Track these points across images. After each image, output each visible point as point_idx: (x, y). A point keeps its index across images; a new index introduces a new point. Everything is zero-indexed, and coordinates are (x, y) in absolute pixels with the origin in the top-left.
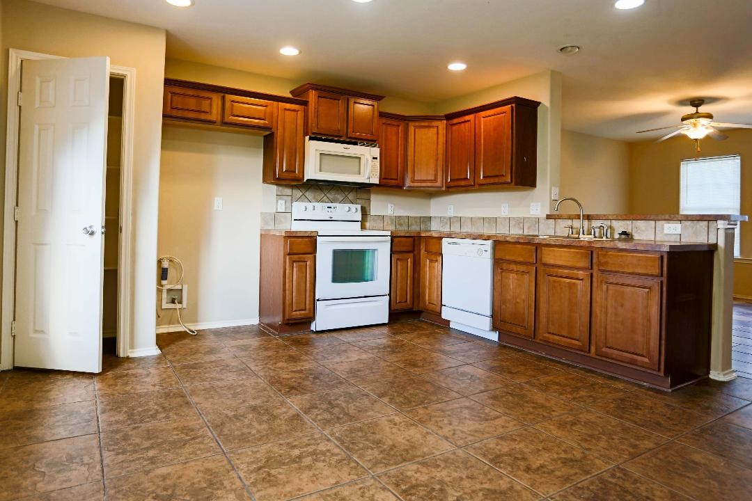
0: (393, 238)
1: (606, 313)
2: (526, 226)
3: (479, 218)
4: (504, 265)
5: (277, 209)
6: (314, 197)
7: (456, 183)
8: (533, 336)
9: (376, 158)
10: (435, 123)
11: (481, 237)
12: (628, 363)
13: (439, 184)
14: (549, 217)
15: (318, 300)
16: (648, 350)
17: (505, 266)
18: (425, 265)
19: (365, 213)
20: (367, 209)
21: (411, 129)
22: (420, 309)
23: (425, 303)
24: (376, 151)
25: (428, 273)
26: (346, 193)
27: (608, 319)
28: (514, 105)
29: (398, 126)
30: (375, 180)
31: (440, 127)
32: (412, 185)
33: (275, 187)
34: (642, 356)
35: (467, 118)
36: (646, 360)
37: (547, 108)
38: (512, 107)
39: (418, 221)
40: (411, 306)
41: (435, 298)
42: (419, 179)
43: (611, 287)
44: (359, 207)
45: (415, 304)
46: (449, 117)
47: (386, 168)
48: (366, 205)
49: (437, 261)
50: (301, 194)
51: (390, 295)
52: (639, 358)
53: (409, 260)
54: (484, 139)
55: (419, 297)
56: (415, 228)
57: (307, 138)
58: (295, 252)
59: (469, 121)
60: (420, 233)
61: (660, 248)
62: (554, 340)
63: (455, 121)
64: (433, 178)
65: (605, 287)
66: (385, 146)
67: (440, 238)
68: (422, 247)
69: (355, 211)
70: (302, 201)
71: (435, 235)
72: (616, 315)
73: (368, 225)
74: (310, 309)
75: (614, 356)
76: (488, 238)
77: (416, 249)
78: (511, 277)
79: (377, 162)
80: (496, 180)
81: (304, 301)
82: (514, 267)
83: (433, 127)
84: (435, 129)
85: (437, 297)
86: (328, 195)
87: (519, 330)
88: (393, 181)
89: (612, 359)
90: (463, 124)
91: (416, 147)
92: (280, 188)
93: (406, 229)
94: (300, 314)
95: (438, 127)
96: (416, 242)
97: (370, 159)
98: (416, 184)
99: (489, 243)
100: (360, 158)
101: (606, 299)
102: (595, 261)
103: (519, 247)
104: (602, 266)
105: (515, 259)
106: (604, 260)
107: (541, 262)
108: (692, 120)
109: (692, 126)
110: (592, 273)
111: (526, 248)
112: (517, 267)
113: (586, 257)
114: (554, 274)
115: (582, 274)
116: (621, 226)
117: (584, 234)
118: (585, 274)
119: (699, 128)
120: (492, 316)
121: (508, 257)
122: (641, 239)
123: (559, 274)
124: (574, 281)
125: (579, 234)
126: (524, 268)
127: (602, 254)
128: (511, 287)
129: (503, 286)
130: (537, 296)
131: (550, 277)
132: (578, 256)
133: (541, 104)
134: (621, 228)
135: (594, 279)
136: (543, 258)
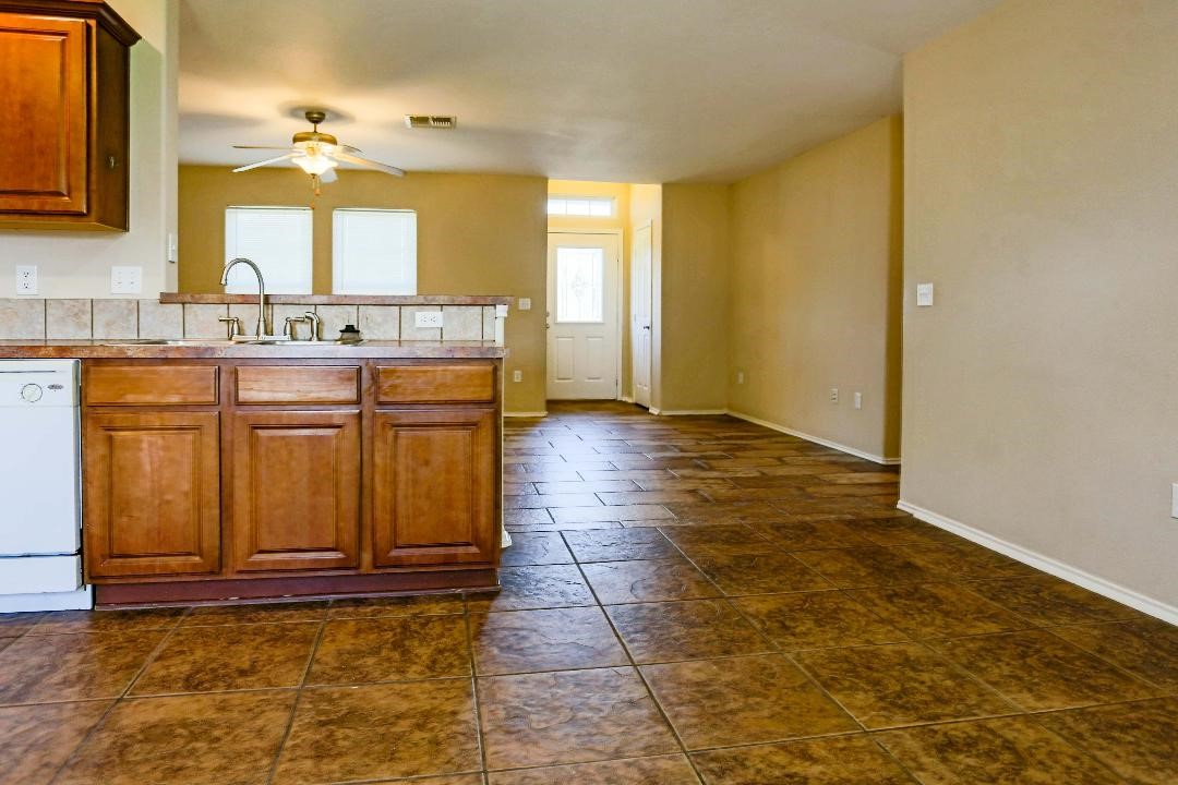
1: (395, 483)
2: (100, 319)
4: (121, 416)
8: (218, 569)
11: (31, 351)
12: (439, 565)
14: (166, 299)
16: (476, 530)
17: (120, 419)
27: (400, 494)
28: (92, 22)
34: (468, 544)
36: (474, 549)
38: (89, 28)
43: (403, 433)
52: (461, 550)
61: (494, 354)
65: (391, 434)
72: (415, 482)
75: (414, 561)
76: (62, 352)
78: (145, 445)
82: (154, 419)
89: (411, 566)
99: (67, 366)
101: (394, 457)
102: (365, 386)
103: (167, 371)
104: (386, 394)
105: (156, 401)
106: (390, 383)
107: (233, 399)
108: (310, 143)
109: (308, 153)
110: (361, 412)
111: (189, 372)
112: (162, 419)
113: (350, 379)
114: (273, 422)
115: (340, 415)
116: (337, 317)
117: (266, 333)
118: (347, 416)
119: (319, 156)
120: (80, 552)
121: (130, 398)
122: (375, 338)
123: (285, 421)
124: (320, 432)
125: (258, 334)
126: (186, 419)
127: (385, 371)
128: (148, 468)
129: (115, 469)
130: (223, 479)
131: (259, 431)
132: (331, 378)
133: (139, 42)
134: (336, 320)
135: (365, 422)
136: (240, 392)
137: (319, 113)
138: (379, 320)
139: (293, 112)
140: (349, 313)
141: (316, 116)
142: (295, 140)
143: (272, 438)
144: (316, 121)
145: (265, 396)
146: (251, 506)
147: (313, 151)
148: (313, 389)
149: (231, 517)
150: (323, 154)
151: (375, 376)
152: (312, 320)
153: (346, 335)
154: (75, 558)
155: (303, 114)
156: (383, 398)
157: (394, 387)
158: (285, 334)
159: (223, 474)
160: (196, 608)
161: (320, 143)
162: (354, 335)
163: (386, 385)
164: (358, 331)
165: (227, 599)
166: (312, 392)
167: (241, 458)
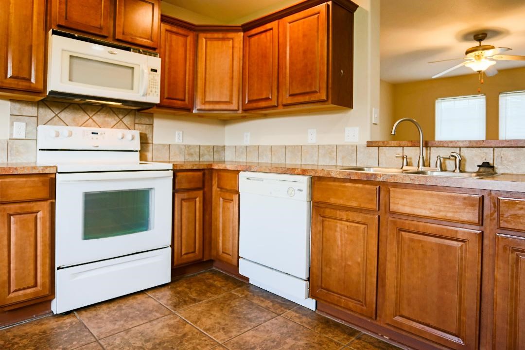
0: (176, 172)
2: (340, 155)
3: (281, 147)
4: (328, 210)
5: (12, 134)
6: (74, 120)
7: (254, 105)
8: (374, 317)
9: (156, 71)
10: (230, 35)
11: (291, 171)
13: (234, 106)
14: (370, 144)
15: (59, 268)
17: (328, 212)
18: (218, 204)
19: (144, 141)
20: (149, 136)
21: (202, 41)
22: (212, 258)
23: (218, 252)
24: (156, 62)
25: (221, 215)
26: (121, 117)
28: (330, 3)
29: (187, 36)
30: (155, 99)
31: (236, 40)
32: (203, 107)
33: (9, 103)
35: (268, 26)
37: (367, 12)
38: (328, 6)
39: (212, 150)
40: (200, 257)
41: (230, 246)
42: (211, 100)
44: (137, 134)
45: (206, 252)
46: (246, 28)
47: (169, 85)
48: (148, 132)
49: (232, 200)
50: (53, 115)
51: (172, 246)
53: (197, 199)
54: (291, 48)
55: (210, 243)
56: (207, 159)
57: (50, 32)
58: (14, 199)
59: (271, 29)
60: (211, 165)
62: (411, 327)
63: (254, 31)
64: (228, 99)
66: (170, 57)
67: (237, 172)
68: (214, 182)
69: (131, 138)
70: (55, 125)
71: (229, 167)
73: (149, 155)
74: (43, 284)
76: (304, 172)
77: (206, 184)
78: (338, 229)
79: (158, 76)
80: (307, 98)
81: (32, 273)
82: (343, 215)
83: (228, 39)
84: (231, 42)
85: (233, 247)
86: (94, 118)
87: (351, 304)
88: (179, 102)
90: (264, 34)
91: (208, 62)
92: (17, 106)
93: (198, 160)
94: (25, 295)
95: (233, 39)
96: (207, 176)
97: (147, 71)
98: (207, 107)
100: (133, 68)
102: (487, 212)
103: (351, 187)
104: (507, 221)
105: (345, 203)
106: (512, 212)
107: (387, 209)
108: (477, 53)
109: (476, 59)
110: (483, 232)
111: (362, 189)
112: (348, 215)
113: (473, 205)
114: (413, 229)
115: (464, 232)
116: (476, 156)
117: (424, 165)
118: (470, 234)
119: (483, 60)
120: (308, 280)
121: (333, 200)
122: (509, 172)
123: (421, 230)
124: (447, 242)
125: (418, 166)
126: (360, 217)
127: (507, 202)
128: (339, 243)
129: (324, 239)
130: (380, 260)
131: (403, 233)
132: (457, 203)
133: (358, 9)
134: (476, 159)
135: (486, 242)
136: (391, 204)
137: (483, 34)
138: (512, 158)
139: (466, 37)
140: (486, 153)
141: (480, 36)
142: (467, 53)
143: (412, 240)
144: (480, 40)
145: (407, 210)
146: (397, 283)
147: (479, 57)
148: (442, 209)
149: (384, 286)
150: (486, 58)
151: (497, 204)
152: (456, 157)
153: (482, 169)
154: (305, 282)
155: (472, 37)
156: (503, 224)
157: (515, 216)
158: (436, 167)
159: (380, 256)
160: (364, 334)
161: (483, 52)
162: (490, 170)
163: (507, 213)
164: (493, 167)
165: (382, 336)
166: (440, 211)
167: (391, 250)
